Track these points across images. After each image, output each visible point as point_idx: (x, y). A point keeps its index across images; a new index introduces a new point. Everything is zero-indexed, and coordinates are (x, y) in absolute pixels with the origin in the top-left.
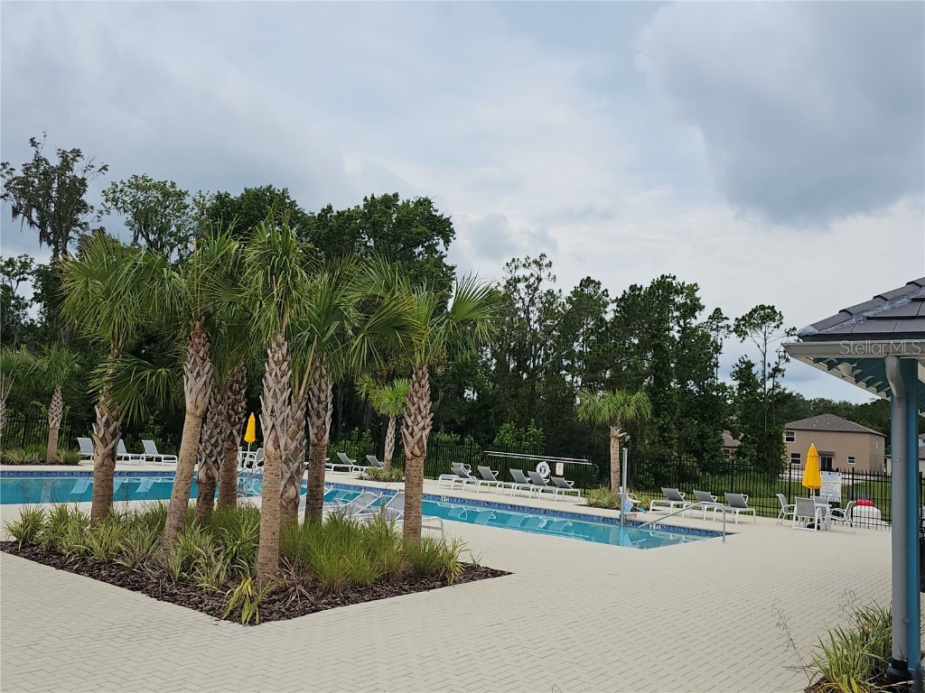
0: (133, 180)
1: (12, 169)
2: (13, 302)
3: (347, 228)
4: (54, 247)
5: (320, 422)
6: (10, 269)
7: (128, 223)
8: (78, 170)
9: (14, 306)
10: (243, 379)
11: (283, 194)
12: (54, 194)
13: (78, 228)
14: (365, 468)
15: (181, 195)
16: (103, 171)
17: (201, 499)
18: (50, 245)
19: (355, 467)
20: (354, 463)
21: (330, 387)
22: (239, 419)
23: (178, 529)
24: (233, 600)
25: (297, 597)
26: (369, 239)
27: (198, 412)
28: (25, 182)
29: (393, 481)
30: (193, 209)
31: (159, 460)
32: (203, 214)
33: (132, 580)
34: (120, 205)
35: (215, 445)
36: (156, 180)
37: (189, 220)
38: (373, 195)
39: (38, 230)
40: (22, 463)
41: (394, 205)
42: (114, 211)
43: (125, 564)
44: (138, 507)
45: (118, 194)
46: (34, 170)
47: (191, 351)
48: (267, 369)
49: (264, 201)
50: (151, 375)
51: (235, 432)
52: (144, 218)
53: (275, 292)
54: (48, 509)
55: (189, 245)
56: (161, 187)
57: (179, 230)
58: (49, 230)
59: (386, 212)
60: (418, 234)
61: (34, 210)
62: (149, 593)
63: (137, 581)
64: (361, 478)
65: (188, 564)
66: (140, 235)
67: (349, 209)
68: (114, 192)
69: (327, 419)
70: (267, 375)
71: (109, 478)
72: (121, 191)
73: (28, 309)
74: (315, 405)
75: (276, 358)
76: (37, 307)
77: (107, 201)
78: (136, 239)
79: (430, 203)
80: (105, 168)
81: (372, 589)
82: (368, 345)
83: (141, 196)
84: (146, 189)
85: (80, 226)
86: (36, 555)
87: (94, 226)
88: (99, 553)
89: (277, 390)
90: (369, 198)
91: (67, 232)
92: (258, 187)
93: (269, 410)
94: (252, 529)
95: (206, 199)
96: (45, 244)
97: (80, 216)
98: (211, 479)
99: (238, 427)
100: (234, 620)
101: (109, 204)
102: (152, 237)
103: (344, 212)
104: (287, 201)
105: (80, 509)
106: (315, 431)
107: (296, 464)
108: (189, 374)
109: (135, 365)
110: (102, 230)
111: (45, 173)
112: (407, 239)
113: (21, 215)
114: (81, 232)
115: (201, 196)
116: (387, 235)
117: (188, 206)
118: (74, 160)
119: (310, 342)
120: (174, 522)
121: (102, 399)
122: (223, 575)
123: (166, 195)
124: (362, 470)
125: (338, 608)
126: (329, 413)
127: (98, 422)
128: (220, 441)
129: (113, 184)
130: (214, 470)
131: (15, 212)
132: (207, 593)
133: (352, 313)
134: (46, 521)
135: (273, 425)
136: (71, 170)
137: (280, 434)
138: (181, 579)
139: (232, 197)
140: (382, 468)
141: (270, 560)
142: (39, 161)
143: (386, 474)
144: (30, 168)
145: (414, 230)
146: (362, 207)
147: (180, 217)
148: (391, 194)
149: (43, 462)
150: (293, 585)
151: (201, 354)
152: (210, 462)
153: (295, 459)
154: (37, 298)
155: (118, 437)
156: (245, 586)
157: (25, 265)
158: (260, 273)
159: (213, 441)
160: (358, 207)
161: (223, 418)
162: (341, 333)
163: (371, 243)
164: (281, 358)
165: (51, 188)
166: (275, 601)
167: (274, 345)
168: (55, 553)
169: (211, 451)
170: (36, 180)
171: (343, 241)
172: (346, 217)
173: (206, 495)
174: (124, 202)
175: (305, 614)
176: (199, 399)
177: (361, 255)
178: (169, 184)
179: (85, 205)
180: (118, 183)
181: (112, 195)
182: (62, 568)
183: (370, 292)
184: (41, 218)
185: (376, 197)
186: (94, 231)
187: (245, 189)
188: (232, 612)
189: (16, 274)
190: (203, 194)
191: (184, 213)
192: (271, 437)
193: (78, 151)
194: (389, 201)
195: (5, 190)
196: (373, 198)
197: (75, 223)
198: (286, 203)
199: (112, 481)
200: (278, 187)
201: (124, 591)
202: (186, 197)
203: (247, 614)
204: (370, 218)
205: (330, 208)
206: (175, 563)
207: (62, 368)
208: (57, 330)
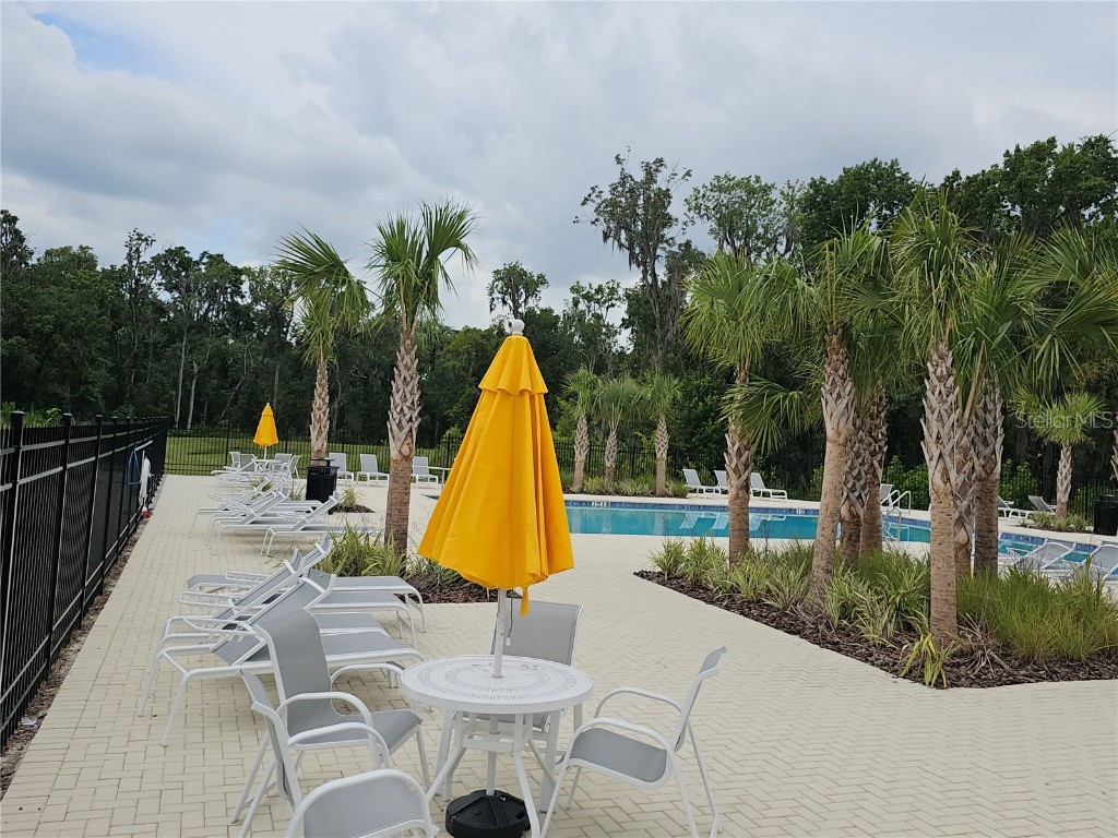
0: (715, 182)
1: (600, 192)
2: (604, 330)
3: (982, 196)
4: (642, 268)
5: (988, 451)
6: (599, 297)
7: (712, 231)
8: (661, 182)
9: (605, 334)
10: (881, 399)
11: (892, 167)
12: (640, 211)
13: (665, 245)
14: (1028, 512)
15: (767, 189)
16: (687, 177)
17: (845, 539)
18: (639, 266)
19: (1013, 510)
20: (1011, 506)
21: (999, 407)
22: (880, 447)
23: (828, 572)
24: (912, 656)
25: (987, 663)
26: (1013, 206)
27: (841, 440)
28: (613, 203)
29: (1072, 531)
30: (781, 203)
31: (766, 495)
32: (792, 208)
33: (786, 621)
34: (703, 212)
35: (858, 478)
36: (738, 178)
37: (777, 217)
38: (1017, 147)
39: (627, 252)
40: (635, 495)
41: (1050, 154)
42: (698, 220)
43: (776, 605)
44: (779, 545)
45: (700, 201)
46: (620, 189)
47: (829, 370)
48: (928, 387)
49: (868, 180)
50: (785, 398)
51: (876, 463)
52: (729, 223)
53: (933, 294)
54: (688, 543)
55: (779, 247)
56: (745, 184)
57: (766, 232)
58: (637, 251)
59: (1040, 166)
60: (1090, 189)
61: (623, 231)
62: (805, 637)
63: (792, 625)
64: (1024, 526)
65: (846, 610)
66: (725, 243)
67: (983, 171)
68: (697, 199)
69: (997, 447)
70: (929, 393)
71: (745, 511)
72: (704, 196)
73: (618, 336)
74: (980, 430)
75: (938, 373)
76: (627, 333)
77: (689, 210)
78: (721, 247)
79: (1106, 141)
80: (688, 174)
81: (1087, 665)
82: (1060, 350)
83: (724, 198)
84: (728, 190)
85: (667, 242)
86: (682, 587)
87: (681, 240)
88: (746, 591)
89: (943, 412)
90: (1012, 152)
91: (655, 250)
92: (860, 164)
93: (934, 436)
94: (915, 578)
95: (796, 189)
96: (634, 266)
97: (666, 231)
98: (855, 516)
99: (879, 457)
100: (915, 680)
101: (692, 214)
102: (737, 244)
103: (976, 177)
104: (897, 175)
105: (717, 544)
106: (983, 462)
107: (965, 502)
108: (829, 397)
109: (766, 388)
110: (688, 244)
111: (632, 191)
112: (1072, 198)
113: (611, 239)
114: (668, 248)
115: (790, 187)
116: (1040, 197)
117: (775, 201)
118: (657, 170)
119: (975, 351)
120: (823, 564)
121: (733, 427)
122: (891, 628)
123: (751, 192)
124: (1023, 515)
125: (1045, 683)
126: (1000, 440)
127: (730, 451)
128: (863, 473)
129: (695, 190)
130: (858, 506)
131: (606, 236)
132: (875, 646)
133: (1032, 308)
134: (686, 554)
135: (941, 454)
136: (655, 182)
137: (949, 465)
138: (841, 628)
139: (828, 182)
140: (1053, 513)
141: (946, 616)
142: (624, 178)
143: (1062, 521)
144: (617, 187)
145: (1082, 184)
146: (1001, 166)
147: (766, 215)
148: (1044, 139)
149: (653, 494)
150: (980, 648)
151: (841, 372)
152: (853, 497)
153: (964, 496)
154: (625, 324)
155: (750, 468)
156: (925, 642)
157: (613, 291)
158: (915, 271)
159: (855, 473)
160: (997, 166)
161: (864, 446)
162: (1017, 336)
163: (1017, 212)
164: (945, 373)
165: (636, 205)
166: (959, 665)
167: (935, 357)
168: (701, 587)
169: (854, 485)
170: (623, 200)
171: (976, 213)
172: (980, 182)
173: (850, 535)
174: (707, 208)
175: (1001, 685)
176: (841, 424)
177: (1002, 230)
178: (753, 179)
179: (670, 218)
180: (700, 188)
181: (694, 203)
182: (711, 603)
183: (1057, 277)
184: (630, 239)
185: (1022, 148)
186: (680, 245)
187: (844, 169)
188: (910, 671)
189: (605, 301)
190: (792, 183)
191: (770, 211)
192: (938, 468)
193: (661, 160)
194: (1042, 151)
195: (595, 214)
196: (1018, 150)
197: (661, 239)
198: (895, 178)
199: (748, 515)
200: (885, 160)
201: (781, 633)
202: (773, 191)
203: (930, 675)
204: (1014, 178)
205: (956, 174)
206: (832, 608)
207: (665, 396)
208: (650, 356)
